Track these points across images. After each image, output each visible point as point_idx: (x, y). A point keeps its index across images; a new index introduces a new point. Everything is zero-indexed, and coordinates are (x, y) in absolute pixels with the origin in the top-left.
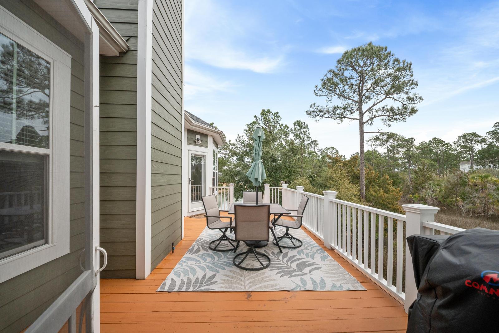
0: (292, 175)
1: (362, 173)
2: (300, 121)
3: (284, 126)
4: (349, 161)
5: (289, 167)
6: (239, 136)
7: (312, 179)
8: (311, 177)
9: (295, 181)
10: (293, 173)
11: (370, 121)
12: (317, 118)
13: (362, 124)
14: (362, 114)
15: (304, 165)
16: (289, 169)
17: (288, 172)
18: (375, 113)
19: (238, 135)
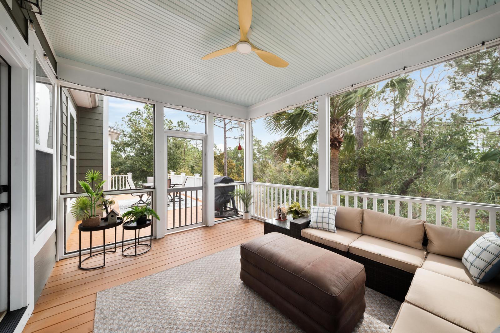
0: (176, 165)
1: (226, 164)
2: (182, 121)
3: (169, 121)
4: (219, 156)
5: (173, 159)
6: (117, 124)
7: (193, 169)
8: (192, 167)
9: (179, 170)
10: (177, 164)
11: (231, 129)
12: (196, 122)
13: (225, 131)
14: (225, 125)
15: (186, 158)
16: (173, 160)
17: (173, 163)
18: (233, 125)
19: (116, 122)
